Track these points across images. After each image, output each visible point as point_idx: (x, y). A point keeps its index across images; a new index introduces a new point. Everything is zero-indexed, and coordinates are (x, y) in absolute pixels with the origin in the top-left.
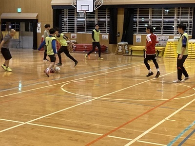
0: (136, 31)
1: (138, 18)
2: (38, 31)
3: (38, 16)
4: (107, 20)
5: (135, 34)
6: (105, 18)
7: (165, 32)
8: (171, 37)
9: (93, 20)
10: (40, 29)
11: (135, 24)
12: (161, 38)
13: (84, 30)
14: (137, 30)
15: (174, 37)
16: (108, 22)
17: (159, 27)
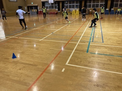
2: (38, 9)
3: (38, 5)
4: (57, 5)
8: (74, 9)
9: (53, 5)
11: (64, 6)
12: (71, 10)
13: (51, 8)
17: (71, 6)
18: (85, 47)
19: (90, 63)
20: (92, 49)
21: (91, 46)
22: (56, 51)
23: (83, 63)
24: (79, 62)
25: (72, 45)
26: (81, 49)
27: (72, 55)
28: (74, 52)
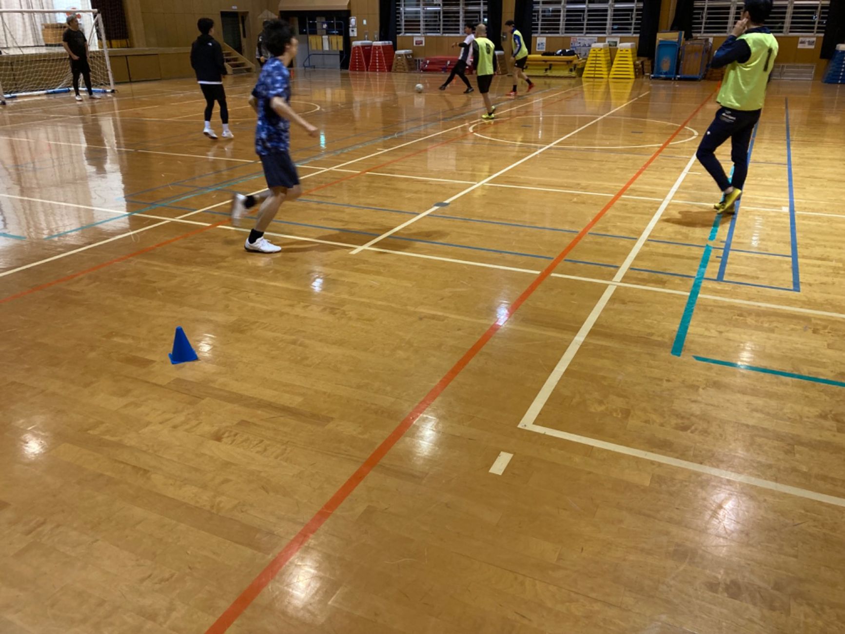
0: (537, 29)
1: (541, 5)
2: (351, 34)
3: (349, 4)
4: (482, 8)
5: (536, 35)
6: (479, 4)
7: (590, 31)
8: (601, 40)
9: (454, 8)
10: (355, 30)
11: (535, 16)
12: (582, 43)
13: (439, 29)
14: (539, 27)
15: (607, 40)
16: (484, 12)
17: (580, 20)
18: (662, 317)
19: (689, 431)
20: (713, 331)
21: (710, 308)
22: (459, 330)
23: (643, 424)
24: (615, 415)
25: (572, 294)
26: (635, 328)
27: (570, 365)
28: (582, 346)
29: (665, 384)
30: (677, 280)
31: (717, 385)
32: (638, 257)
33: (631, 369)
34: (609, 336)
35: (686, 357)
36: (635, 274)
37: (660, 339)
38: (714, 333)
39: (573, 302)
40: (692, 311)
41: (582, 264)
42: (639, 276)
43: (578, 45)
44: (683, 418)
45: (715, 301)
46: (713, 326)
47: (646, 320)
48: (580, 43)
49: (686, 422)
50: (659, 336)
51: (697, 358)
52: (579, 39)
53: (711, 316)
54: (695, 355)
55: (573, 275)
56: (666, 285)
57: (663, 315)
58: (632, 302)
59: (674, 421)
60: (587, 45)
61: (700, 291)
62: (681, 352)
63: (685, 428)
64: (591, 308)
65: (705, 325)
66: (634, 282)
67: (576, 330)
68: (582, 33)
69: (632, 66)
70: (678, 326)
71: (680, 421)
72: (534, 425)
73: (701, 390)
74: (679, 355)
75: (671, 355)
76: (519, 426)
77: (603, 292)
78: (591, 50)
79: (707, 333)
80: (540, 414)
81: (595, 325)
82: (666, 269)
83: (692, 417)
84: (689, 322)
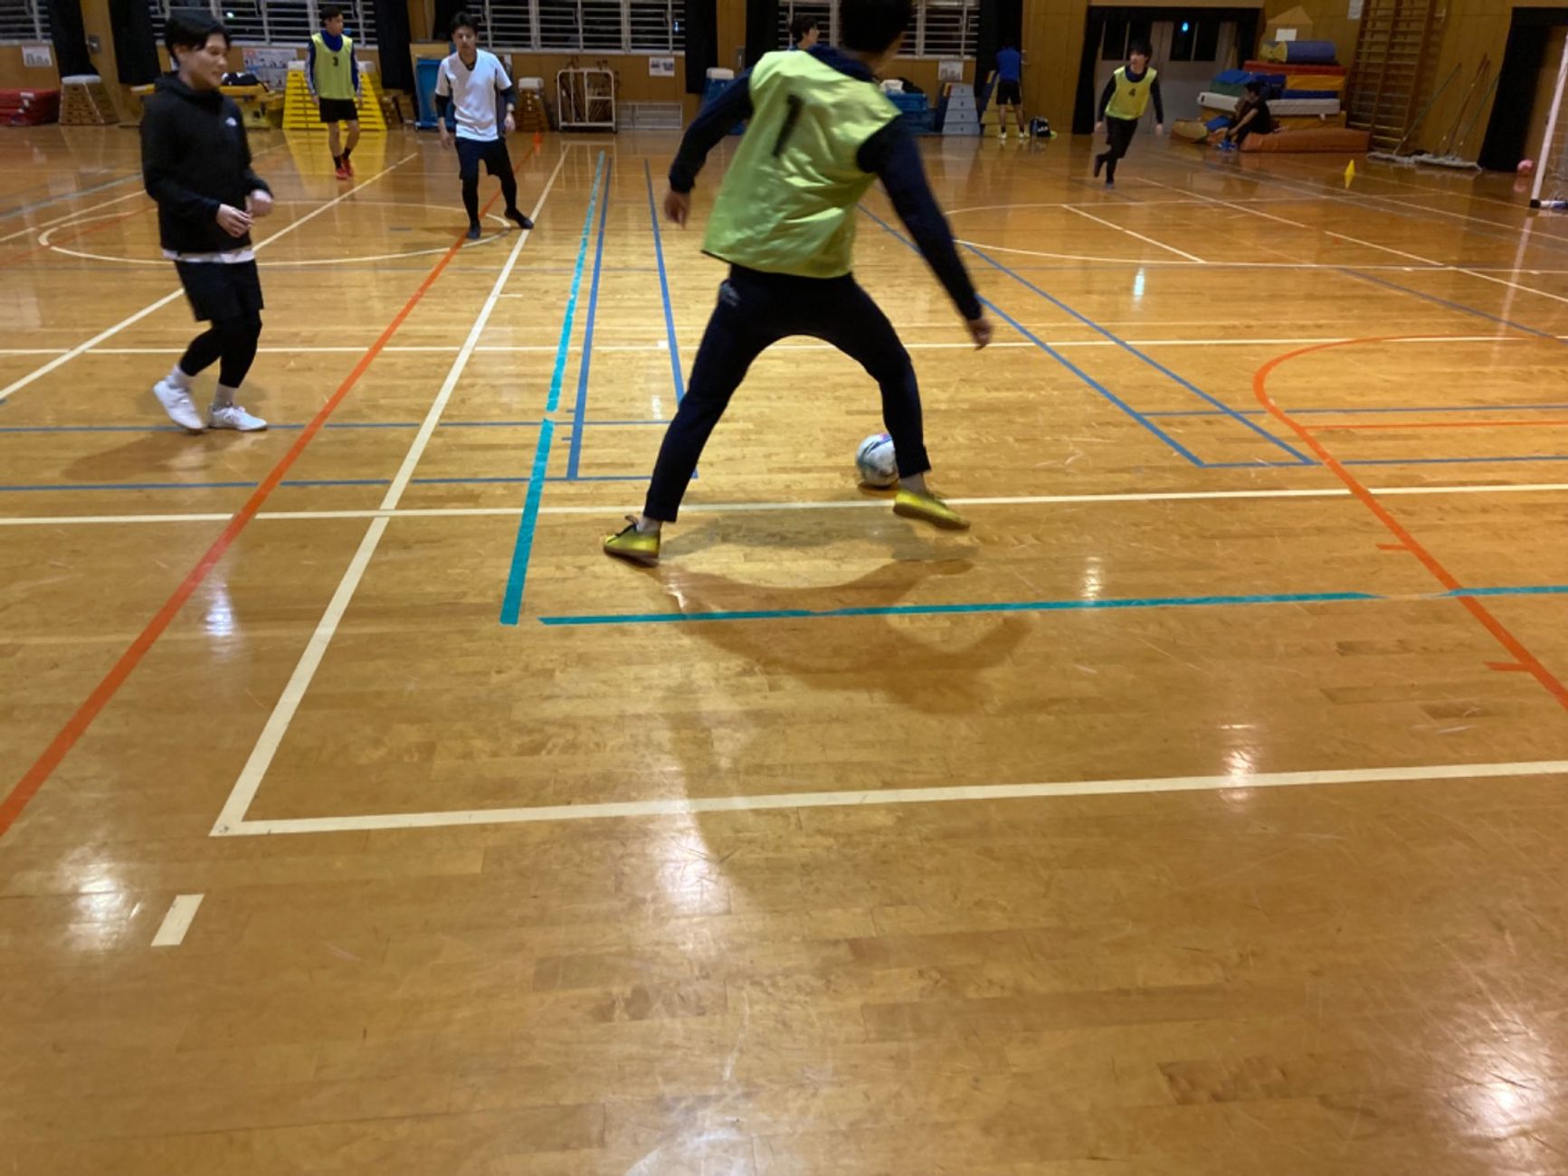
7: (278, 36)
12: (268, 60)
18: (477, 560)
19: (544, 753)
20: (568, 568)
21: (559, 530)
22: (56, 666)
23: (461, 762)
24: (406, 759)
25: (303, 547)
26: (430, 589)
27: (310, 686)
28: (331, 644)
29: (495, 679)
30: (499, 490)
31: (584, 660)
32: (425, 459)
33: (430, 666)
34: (384, 614)
35: (528, 624)
36: (421, 490)
37: (478, 600)
38: (571, 571)
39: (305, 562)
40: (530, 539)
41: (317, 487)
42: (431, 493)
43: (261, 64)
44: (531, 732)
45: (567, 515)
46: (567, 559)
47: (450, 571)
48: (262, 60)
49: (537, 737)
50: (476, 596)
51: (546, 621)
52: (261, 53)
53: (563, 543)
54: (541, 616)
55: (302, 510)
56: (481, 501)
57: (480, 555)
58: (420, 542)
59: (516, 741)
60: (278, 64)
61: (541, 503)
62: (517, 616)
63: (535, 749)
64: (344, 568)
65: (554, 560)
66: (422, 504)
67: (316, 617)
68: (263, 40)
69: (377, 107)
70: (508, 571)
71: (526, 739)
72: (247, 823)
73: (558, 674)
74: (515, 623)
75: (501, 625)
76: (214, 833)
77: (364, 533)
78: (290, 74)
79: (558, 574)
80: (256, 797)
81: (354, 598)
82: (476, 473)
83: (547, 728)
84: (527, 560)
